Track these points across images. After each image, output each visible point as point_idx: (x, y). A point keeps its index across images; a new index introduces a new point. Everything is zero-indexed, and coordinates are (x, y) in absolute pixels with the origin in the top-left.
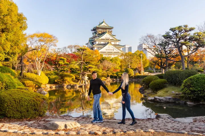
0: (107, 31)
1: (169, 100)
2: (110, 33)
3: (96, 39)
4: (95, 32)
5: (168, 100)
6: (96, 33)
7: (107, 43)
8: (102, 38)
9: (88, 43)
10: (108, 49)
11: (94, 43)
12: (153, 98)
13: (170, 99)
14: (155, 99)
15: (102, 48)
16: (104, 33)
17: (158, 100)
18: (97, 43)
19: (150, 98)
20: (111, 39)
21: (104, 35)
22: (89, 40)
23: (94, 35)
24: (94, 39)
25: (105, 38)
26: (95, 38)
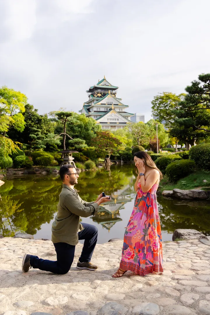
0: (109, 93)
1: (199, 196)
2: (114, 95)
3: (93, 104)
4: (91, 94)
5: (196, 196)
6: (93, 95)
7: (110, 109)
8: (102, 102)
9: (82, 110)
10: (110, 119)
11: (91, 110)
12: (171, 192)
13: (199, 193)
14: (175, 192)
15: (101, 116)
16: (105, 95)
17: (179, 194)
18: (95, 109)
19: (166, 192)
20: (114, 105)
21: (104, 98)
22: (84, 106)
23: (91, 98)
24: (90, 104)
25: (106, 103)
26: (92, 102)
